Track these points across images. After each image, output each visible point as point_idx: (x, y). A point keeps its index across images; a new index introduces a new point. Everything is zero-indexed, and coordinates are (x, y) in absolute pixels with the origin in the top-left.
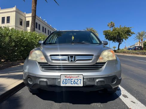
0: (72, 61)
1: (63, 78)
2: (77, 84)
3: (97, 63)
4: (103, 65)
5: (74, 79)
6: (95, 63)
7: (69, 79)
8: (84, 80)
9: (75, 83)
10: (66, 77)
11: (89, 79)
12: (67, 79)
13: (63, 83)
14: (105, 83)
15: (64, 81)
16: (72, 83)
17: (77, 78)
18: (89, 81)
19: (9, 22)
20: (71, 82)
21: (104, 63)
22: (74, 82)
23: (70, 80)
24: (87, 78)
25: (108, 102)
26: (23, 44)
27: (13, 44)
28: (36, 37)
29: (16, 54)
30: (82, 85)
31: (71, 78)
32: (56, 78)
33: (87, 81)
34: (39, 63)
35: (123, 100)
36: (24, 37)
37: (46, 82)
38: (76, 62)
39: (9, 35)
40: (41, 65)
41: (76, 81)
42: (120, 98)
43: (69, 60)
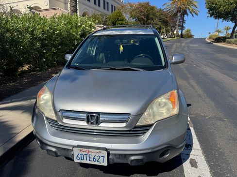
0: (92, 123)
1: (76, 152)
2: (98, 161)
3: (136, 127)
4: (148, 130)
5: (93, 155)
6: (133, 127)
7: (86, 155)
8: (110, 157)
9: (95, 160)
10: (81, 150)
11: (118, 156)
12: (84, 153)
13: (78, 158)
15: (79, 156)
16: (91, 159)
17: (97, 155)
18: (119, 158)
20: (89, 158)
21: (151, 125)
22: (94, 158)
23: (88, 156)
24: (115, 154)
25: (159, 174)
26: (54, 41)
27: (38, 44)
28: (77, 24)
29: (44, 60)
30: (105, 164)
31: (89, 154)
32: (68, 150)
33: (114, 158)
34: (47, 118)
35: (185, 173)
36: (55, 30)
37: (55, 152)
38: (100, 126)
39: (30, 30)
40: (49, 123)
41: (97, 158)
42: (182, 167)
43: (88, 122)
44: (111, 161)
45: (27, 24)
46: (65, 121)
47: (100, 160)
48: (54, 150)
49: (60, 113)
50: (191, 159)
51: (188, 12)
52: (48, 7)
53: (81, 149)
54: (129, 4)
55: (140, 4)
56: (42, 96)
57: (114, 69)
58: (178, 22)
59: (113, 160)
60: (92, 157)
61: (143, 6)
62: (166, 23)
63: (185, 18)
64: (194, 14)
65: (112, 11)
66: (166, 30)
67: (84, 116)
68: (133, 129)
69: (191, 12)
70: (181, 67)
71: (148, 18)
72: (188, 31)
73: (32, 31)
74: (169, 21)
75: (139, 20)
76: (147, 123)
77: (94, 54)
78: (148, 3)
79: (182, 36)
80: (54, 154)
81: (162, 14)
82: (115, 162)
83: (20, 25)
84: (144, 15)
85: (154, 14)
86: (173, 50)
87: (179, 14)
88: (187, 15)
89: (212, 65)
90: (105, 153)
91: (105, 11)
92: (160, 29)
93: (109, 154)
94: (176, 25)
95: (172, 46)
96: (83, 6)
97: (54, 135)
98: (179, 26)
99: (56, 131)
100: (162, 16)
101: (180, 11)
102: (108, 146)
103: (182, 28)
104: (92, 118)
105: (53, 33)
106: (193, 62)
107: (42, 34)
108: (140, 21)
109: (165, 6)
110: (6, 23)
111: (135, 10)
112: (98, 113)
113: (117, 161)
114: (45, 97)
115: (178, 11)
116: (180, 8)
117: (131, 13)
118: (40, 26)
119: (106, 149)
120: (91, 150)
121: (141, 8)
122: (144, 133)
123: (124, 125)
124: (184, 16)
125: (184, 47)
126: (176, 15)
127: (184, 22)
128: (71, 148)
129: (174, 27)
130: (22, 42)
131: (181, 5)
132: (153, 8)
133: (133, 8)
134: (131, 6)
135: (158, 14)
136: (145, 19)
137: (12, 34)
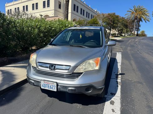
0: (52, 69)
1: (42, 83)
4: (80, 75)
5: (50, 85)
6: (72, 73)
8: (59, 87)
12: (46, 84)
14: (77, 91)
15: (44, 85)
16: (49, 87)
17: (52, 85)
18: (63, 88)
19: (49, 6)
21: (82, 73)
23: (48, 85)
24: (61, 86)
26: (51, 34)
27: (42, 35)
28: (66, 25)
29: (44, 43)
30: (55, 90)
31: (48, 84)
32: (39, 82)
33: (60, 88)
34: (33, 67)
35: (105, 106)
36: (52, 27)
37: (33, 83)
38: (55, 71)
39: (38, 26)
40: (33, 69)
41: (52, 87)
42: (105, 104)
43: (50, 68)
44: (59, 89)
45: (37, 24)
46: (40, 67)
47: (53, 88)
48: (33, 82)
49: (38, 64)
50: (112, 101)
51: (142, 19)
52: (53, 15)
53: (45, 81)
54: (102, 14)
55: (109, 14)
56: (32, 56)
57: (72, 46)
58: (135, 26)
59: (60, 89)
60: (49, 86)
61: (111, 15)
62: (126, 26)
63: (140, 23)
64: (147, 21)
65: (91, 18)
66: (126, 31)
67: (48, 65)
68: (72, 74)
69: (144, 20)
70: (129, 53)
71: (114, 23)
72: (143, 32)
73: (39, 28)
74: (128, 25)
75: (107, 24)
76: (79, 72)
77: (68, 40)
78: (114, 14)
79: (137, 35)
80: (32, 84)
81: (124, 21)
82: (61, 90)
83: (33, 24)
84: (111, 21)
85: (118, 21)
86: (128, 43)
87: (136, 21)
88: (142, 21)
89: (151, 53)
90: (55, 84)
91: (87, 18)
92: (122, 30)
93: (57, 85)
94: (133, 27)
95: (128, 40)
96: (74, 15)
97: (34, 74)
98: (136, 28)
99: (36, 73)
100: (123, 22)
101: (137, 19)
102: (58, 81)
103: (138, 29)
104: (52, 67)
105: (51, 29)
106: (138, 51)
107: (45, 29)
108: (109, 25)
109: (127, 16)
110: (26, 23)
111: (106, 17)
112: (55, 64)
113: (62, 89)
114: (33, 57)
115: (135, 19)
116: (137, 17)
117: (103, 19)
118: (44, 25)
119: (57, 83)
120: (49, 82)
121: (109, 16)
122: (78, 77)
123: (67, 71)
124: (139, 22)
125: (136, 42)
126: (133, 21)
127: (139, 26)
128: (40, 81)
129: (132, 29)
130: (33, 33)
131: (137, 15)
132: (117, 17)
133: (105, 16)
134: (104, 15)
135: (121, 21)
136: (112, 23)
137: (28, 29)
